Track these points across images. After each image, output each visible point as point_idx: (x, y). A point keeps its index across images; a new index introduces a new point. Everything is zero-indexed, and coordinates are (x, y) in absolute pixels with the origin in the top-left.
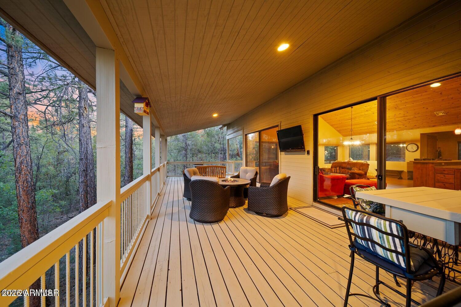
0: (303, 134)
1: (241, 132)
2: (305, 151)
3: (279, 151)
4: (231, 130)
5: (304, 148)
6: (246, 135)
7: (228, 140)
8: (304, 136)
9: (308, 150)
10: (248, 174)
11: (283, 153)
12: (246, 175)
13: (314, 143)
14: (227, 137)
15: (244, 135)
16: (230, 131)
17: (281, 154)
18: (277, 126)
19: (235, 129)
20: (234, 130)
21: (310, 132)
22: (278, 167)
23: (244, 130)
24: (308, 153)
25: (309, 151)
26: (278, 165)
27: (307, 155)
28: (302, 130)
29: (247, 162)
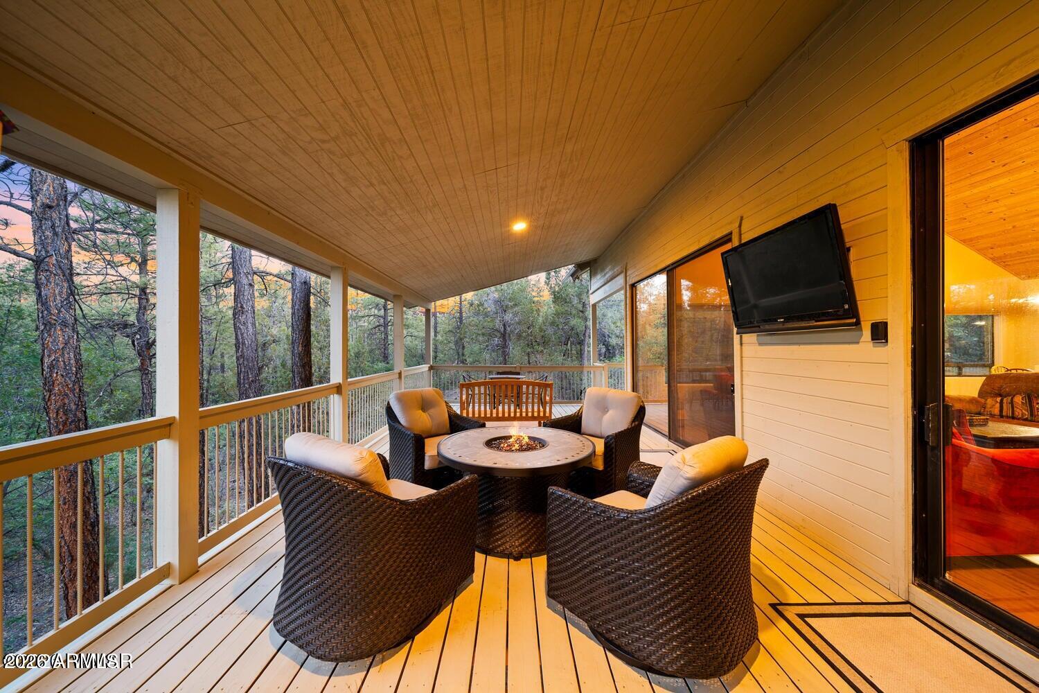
0: (849, 249)
1: (620, 281)
2: (858, 323)
3: (735, 330)
4: (599, 277)
5: (854, 313)
6: (633, 286)
7: (594, 306)
8: (853, 255)
9: (878, 318)
10: (611, 412)
11: (750, 338)
12: (602, 417)
13: (914, 284)
14: (593, 299)
15: (628, 287)
16: (597, 282)
17: (741, 344)
18: (727, 238)
19: (606, 273)
20: (605, 275)
21: (890, 232)
22: (733, 391)
23: (629, 273)
24: (880, 333)
25: (886, 324)
26: (733, 386)
27: (871, 344)
28: (840, 230)
29: (637, 367)
